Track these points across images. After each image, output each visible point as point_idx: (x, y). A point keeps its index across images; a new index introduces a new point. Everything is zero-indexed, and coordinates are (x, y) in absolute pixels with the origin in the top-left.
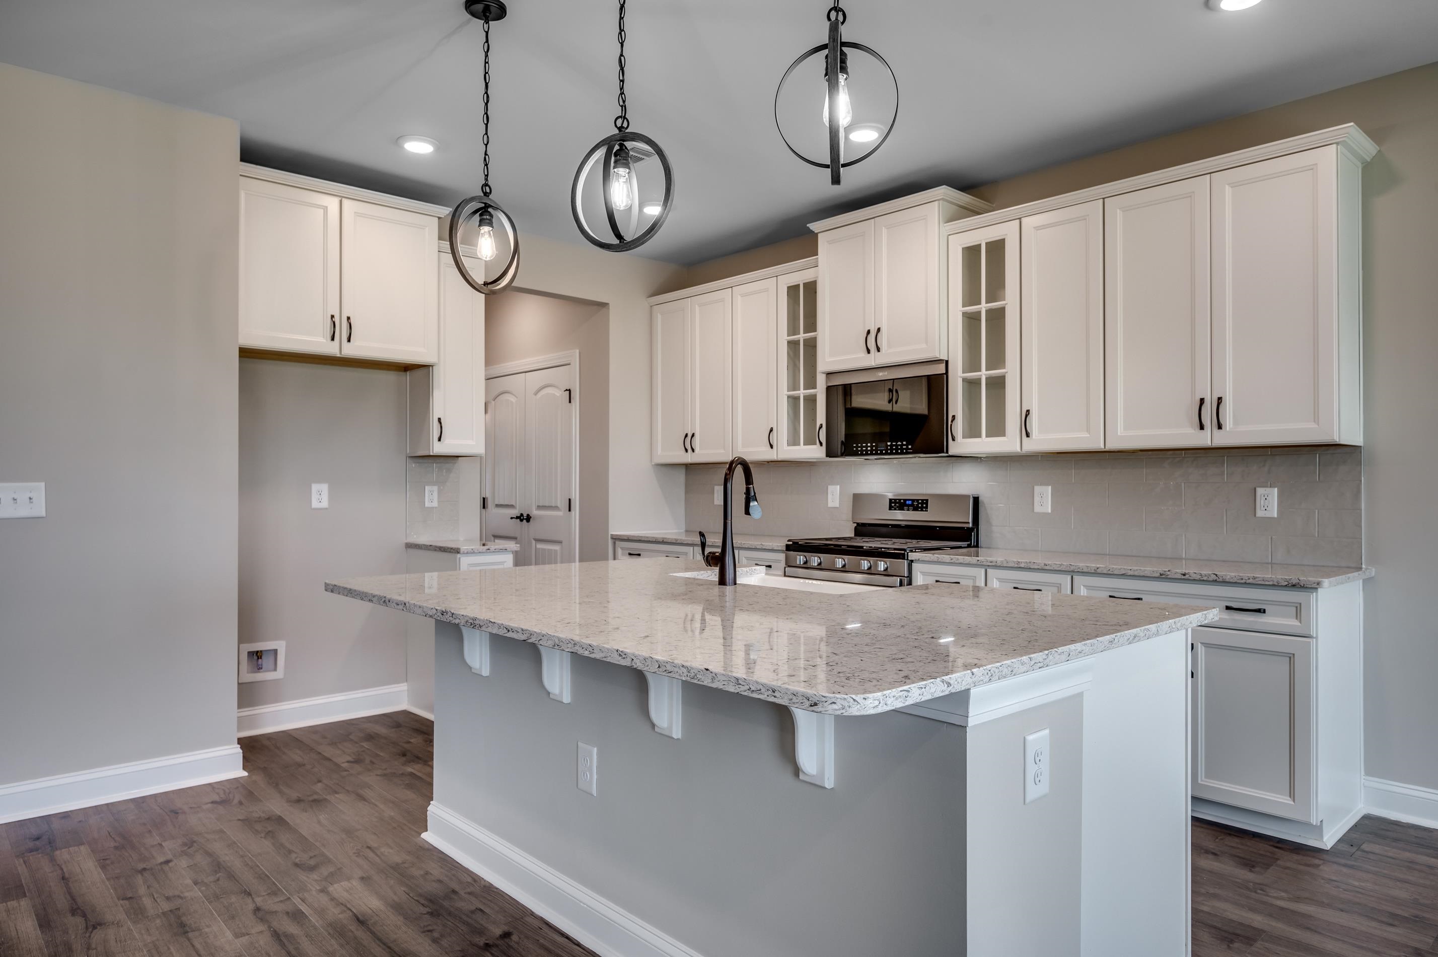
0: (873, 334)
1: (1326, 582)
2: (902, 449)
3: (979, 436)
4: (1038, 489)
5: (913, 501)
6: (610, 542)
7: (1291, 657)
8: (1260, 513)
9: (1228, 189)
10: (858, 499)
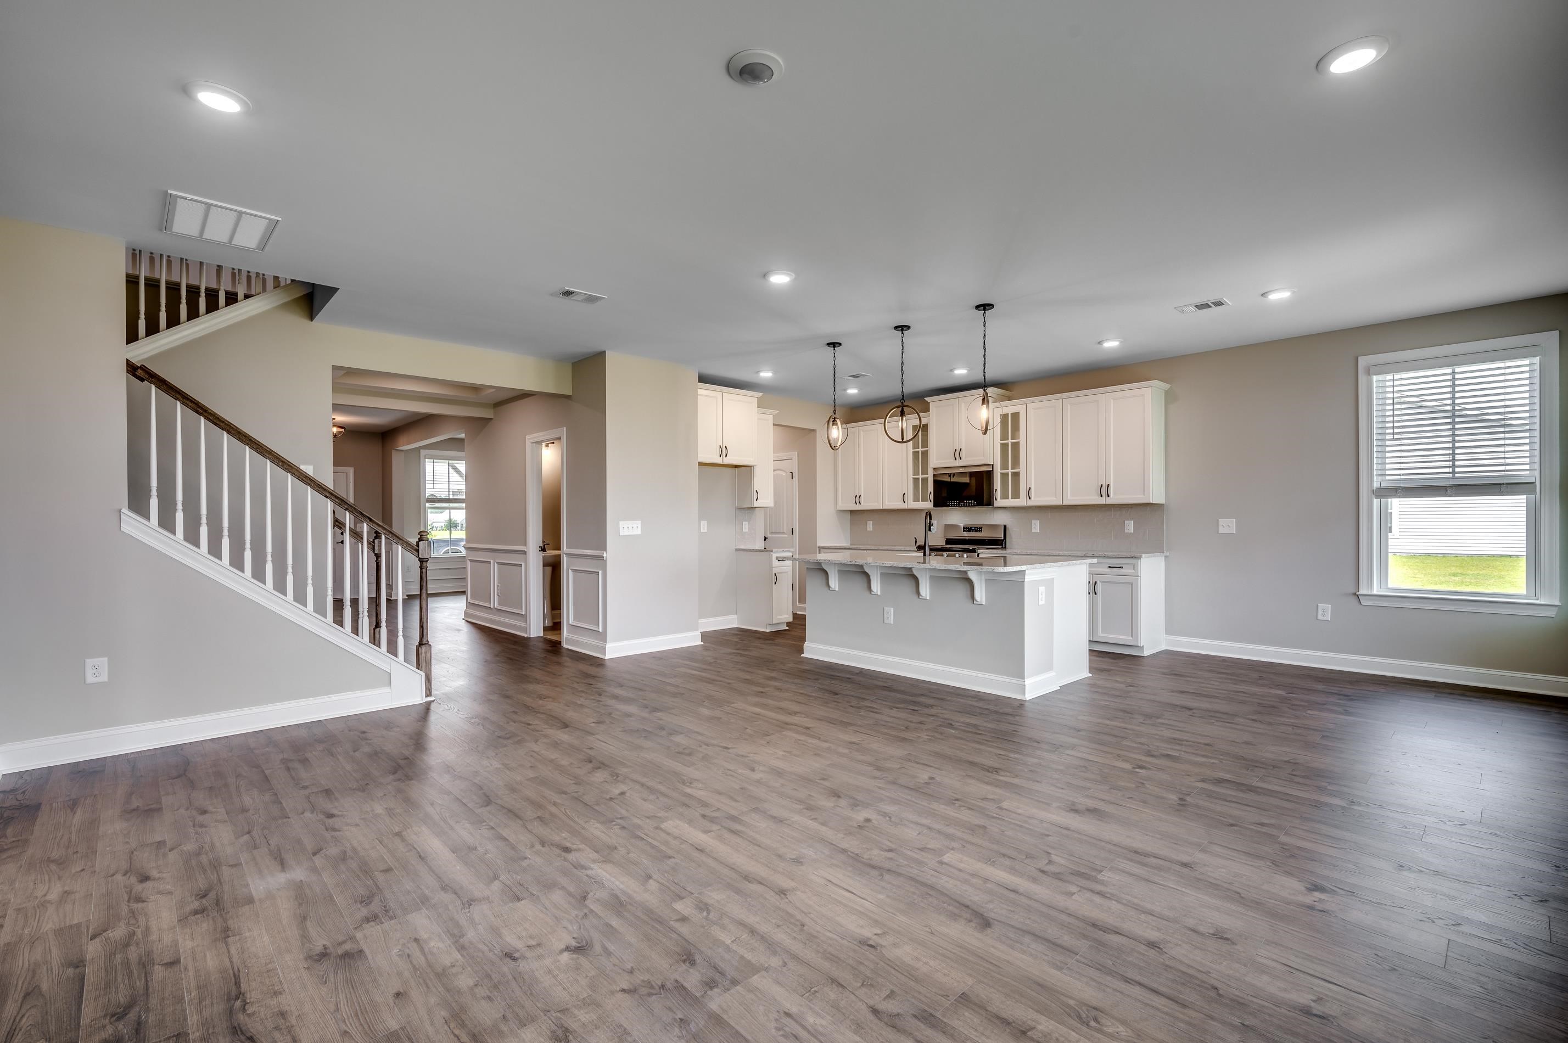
0: (958, 451)
1: (1143, 555)
2: (971, 504)
3: (1008, 498)
4: (1033, 522)
5: (975, 528)
6: (818, 549)
7: (1132, 584)
8: (1126, 531)
9: (1112, 401)
10: (948, 527)
